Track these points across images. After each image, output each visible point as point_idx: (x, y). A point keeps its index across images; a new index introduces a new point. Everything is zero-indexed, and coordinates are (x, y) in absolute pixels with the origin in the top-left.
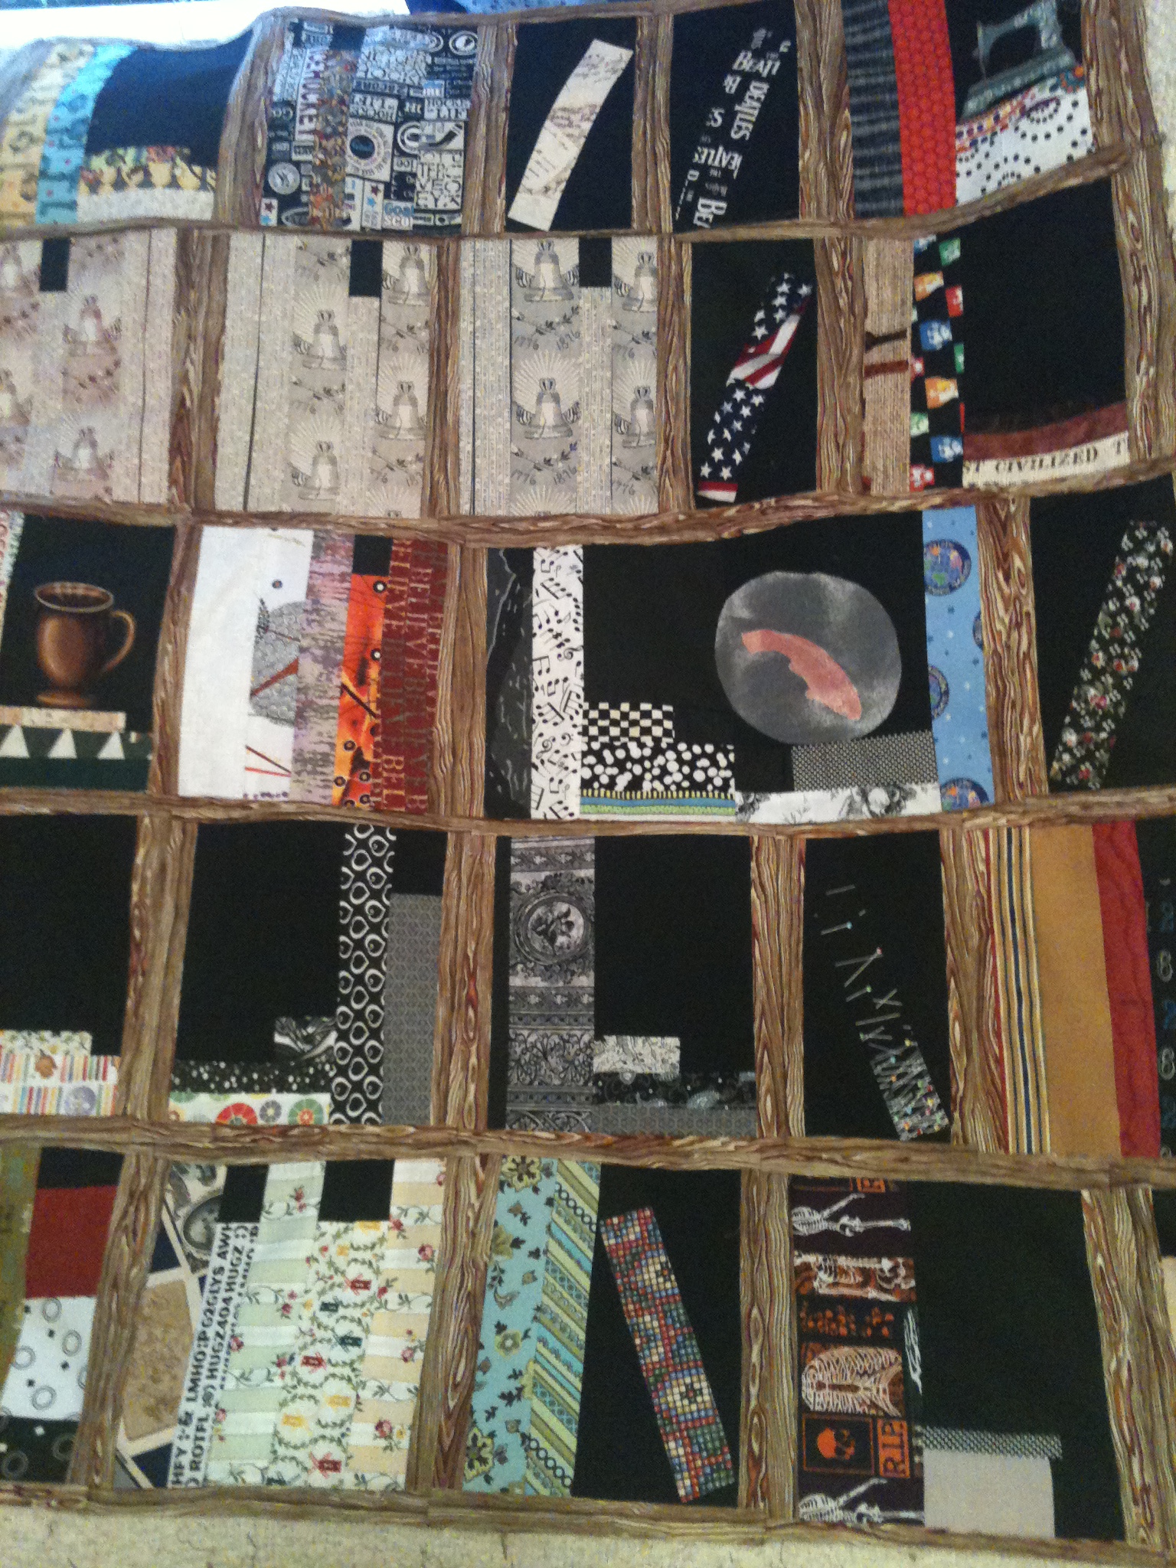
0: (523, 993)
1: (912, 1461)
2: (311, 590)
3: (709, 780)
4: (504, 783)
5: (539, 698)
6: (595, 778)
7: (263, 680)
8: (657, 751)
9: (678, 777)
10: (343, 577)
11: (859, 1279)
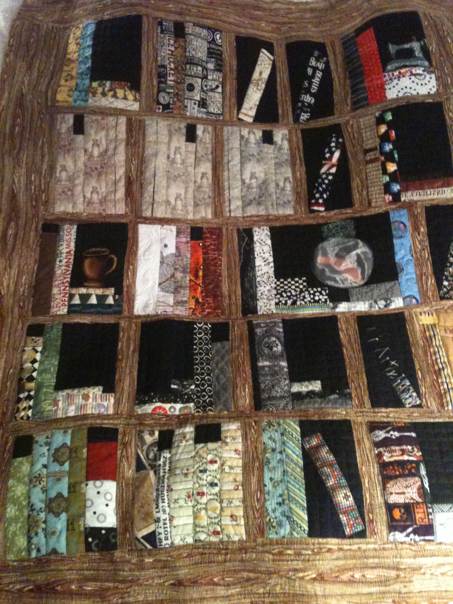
0: (263, 367)
1: (428, 518)
2: (177, 248)
3: (320, 299)
4: (248, 305)
5: (258, 279)
6: (280, 301)
7: (163, 280)
8: (301, 291)
9: (309, 299)
10: (187, 242)
11: (401, 453)
